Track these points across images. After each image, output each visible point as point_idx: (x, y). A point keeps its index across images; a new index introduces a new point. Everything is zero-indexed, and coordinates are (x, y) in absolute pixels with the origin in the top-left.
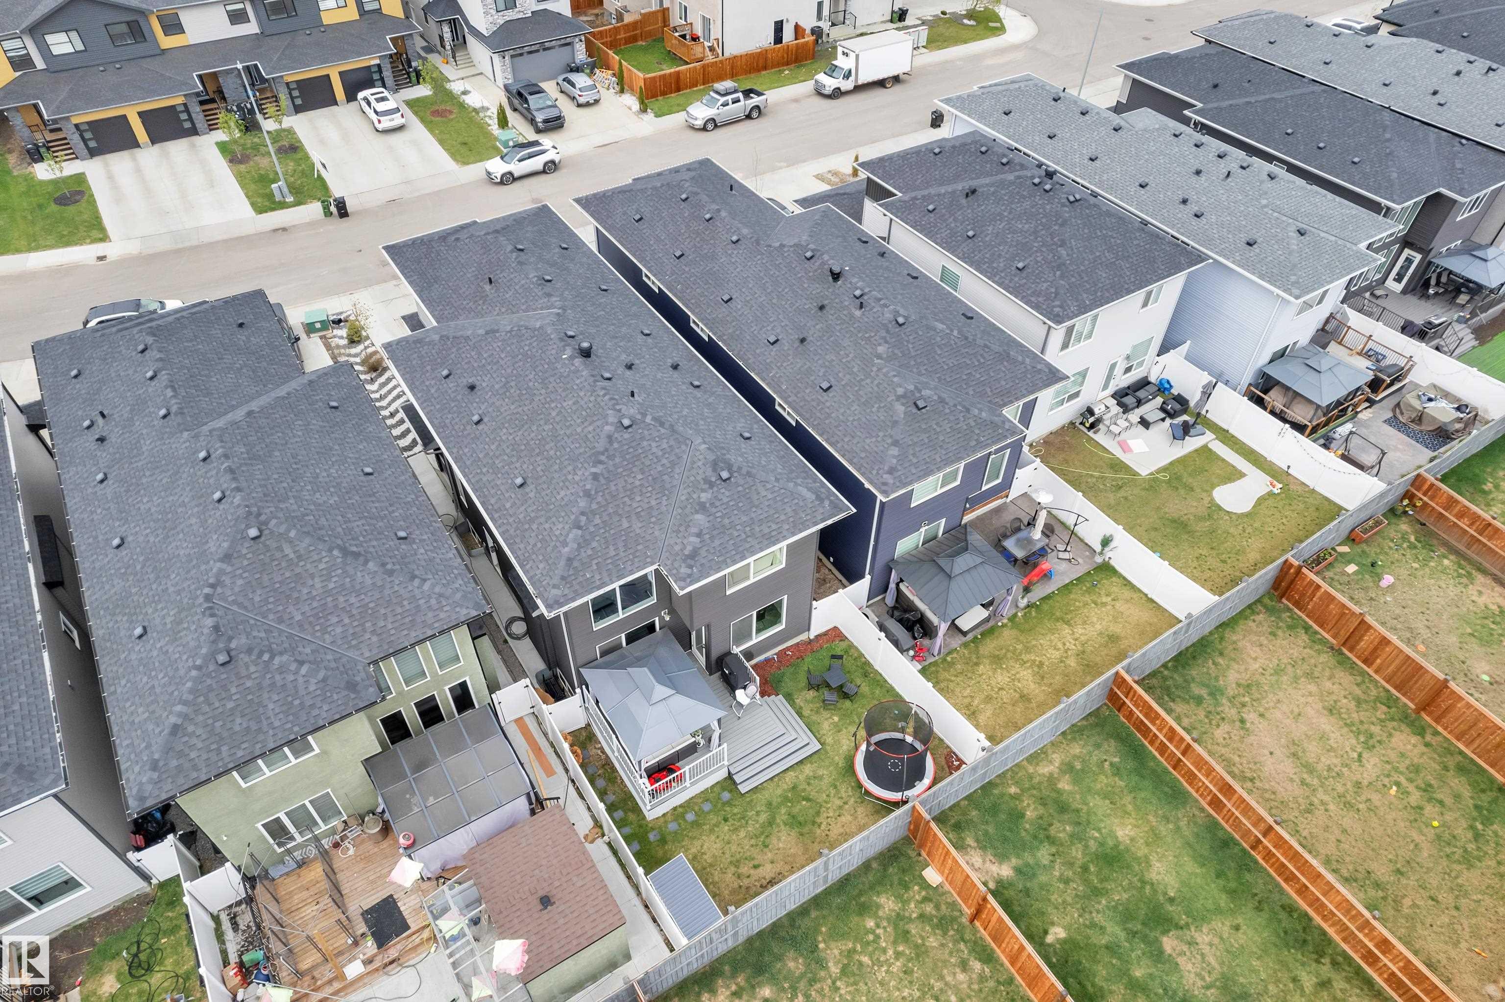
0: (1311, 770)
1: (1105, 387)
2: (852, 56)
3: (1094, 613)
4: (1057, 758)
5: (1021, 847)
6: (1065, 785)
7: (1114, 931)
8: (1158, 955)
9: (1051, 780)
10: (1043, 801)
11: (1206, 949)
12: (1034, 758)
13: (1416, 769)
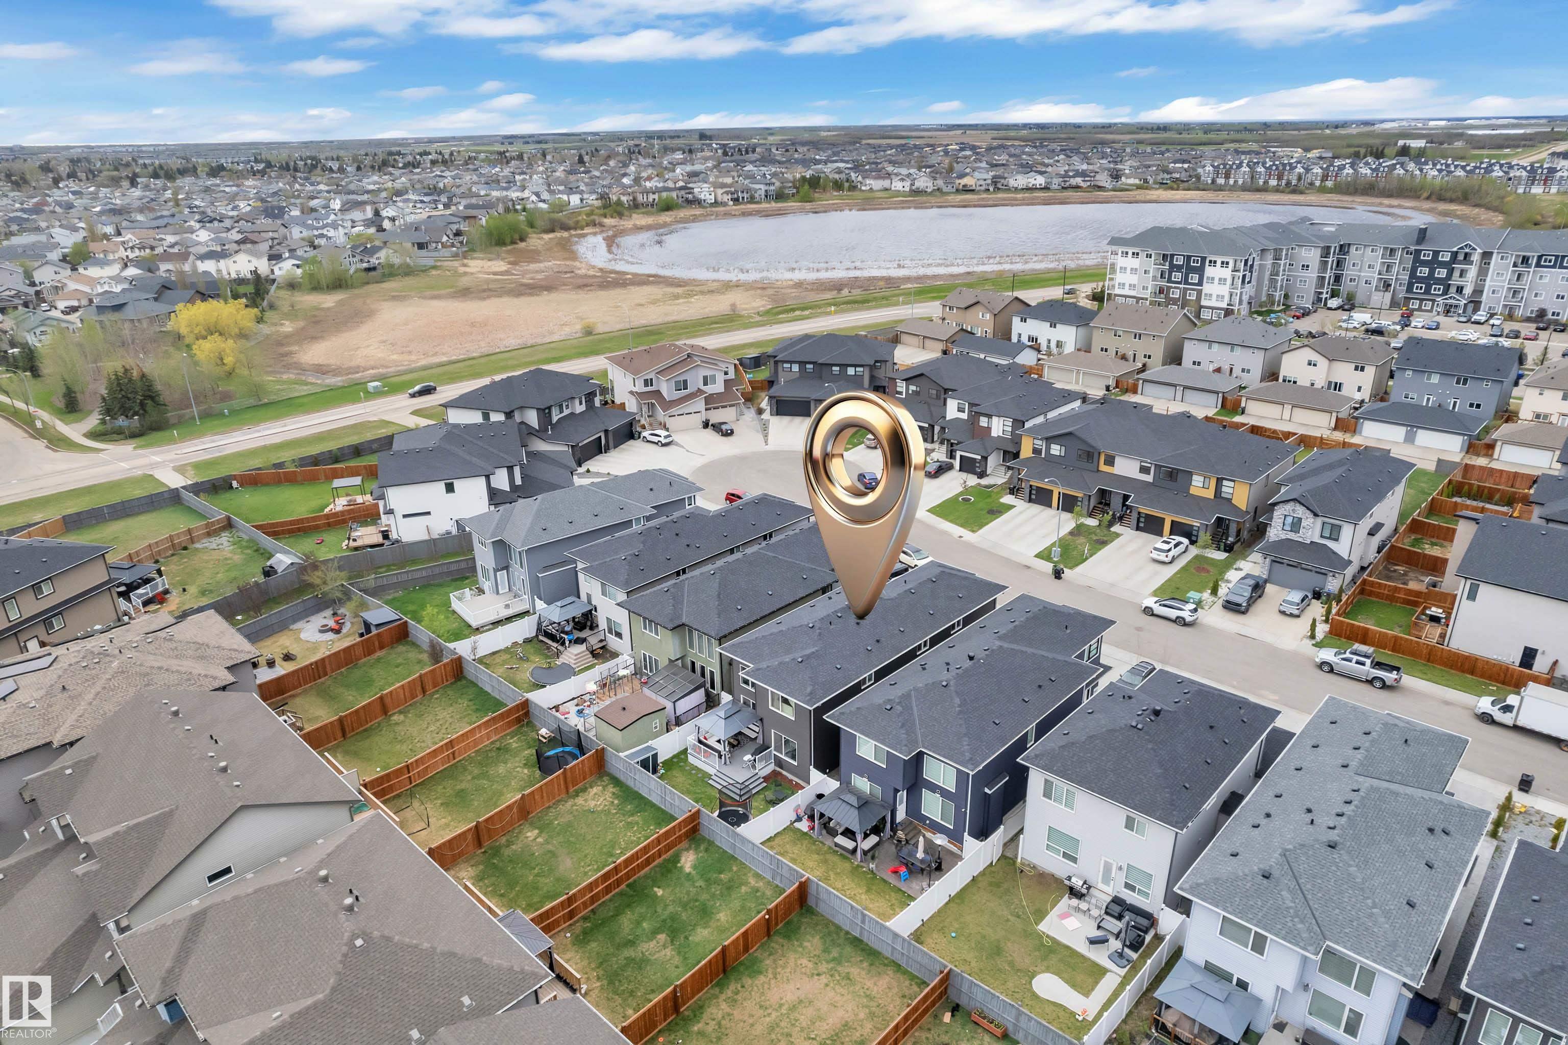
0: (791, 1009)
1: (1104, 881)
4: (758, 882)
6: (744, 888)
7: (665, 913)
8: (655, 932)
10: (731, 880)
11: (663, 953)
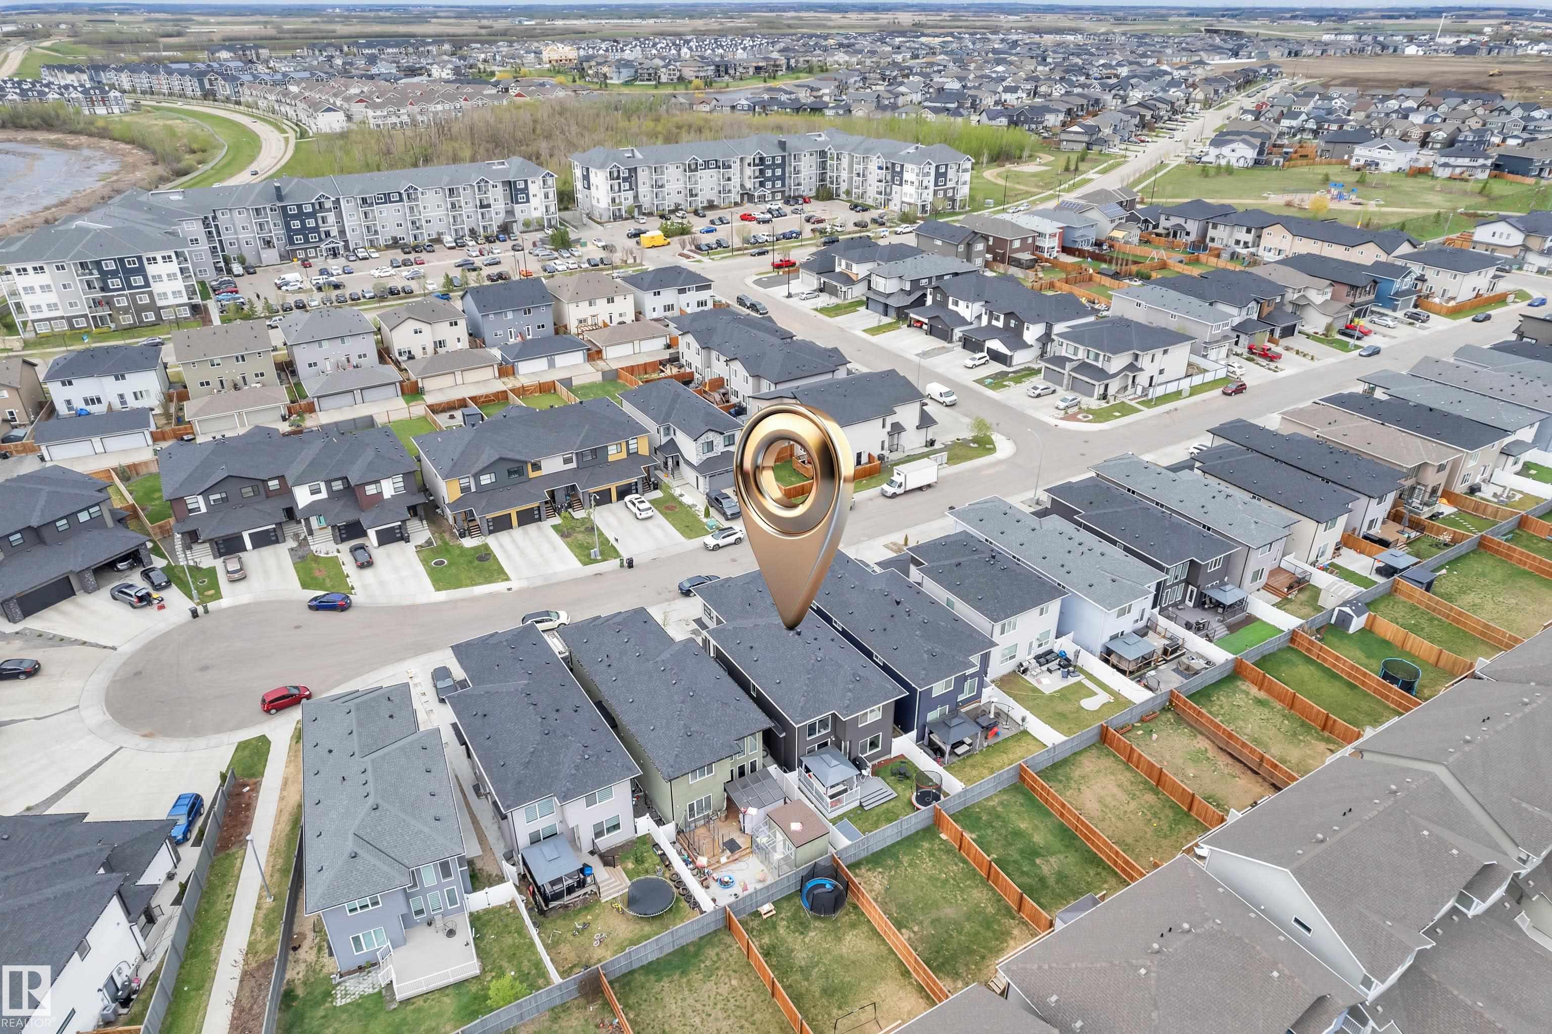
0: (1106, 806)
1: (1029, 654)
2: (903, 475)
3: (1018, 750)
4: (997, 800)
5: (981, 828)
6: (999, 809)
7: (1016, 856)
8: (1033, 864)
9: (994, 807)
10: (990, 814)
11: (1053, 863)
12: (987, 799)
13: (1152, 807)
